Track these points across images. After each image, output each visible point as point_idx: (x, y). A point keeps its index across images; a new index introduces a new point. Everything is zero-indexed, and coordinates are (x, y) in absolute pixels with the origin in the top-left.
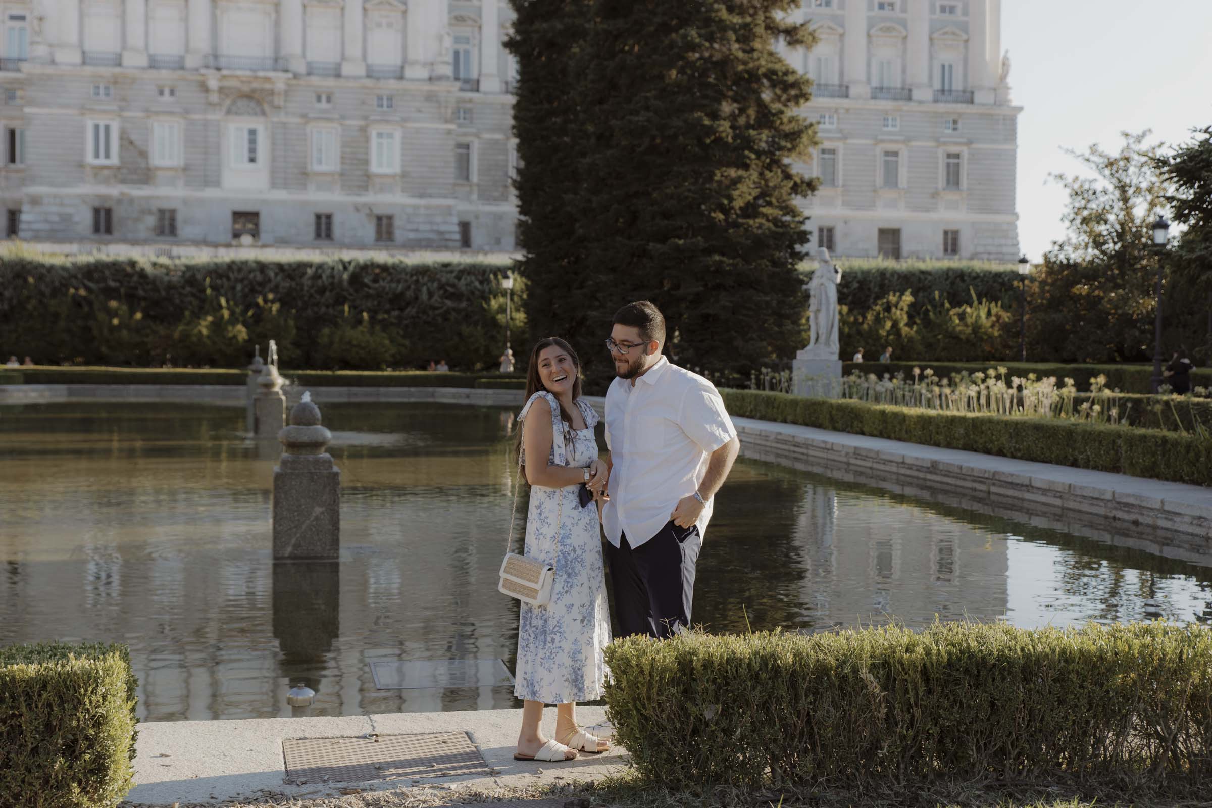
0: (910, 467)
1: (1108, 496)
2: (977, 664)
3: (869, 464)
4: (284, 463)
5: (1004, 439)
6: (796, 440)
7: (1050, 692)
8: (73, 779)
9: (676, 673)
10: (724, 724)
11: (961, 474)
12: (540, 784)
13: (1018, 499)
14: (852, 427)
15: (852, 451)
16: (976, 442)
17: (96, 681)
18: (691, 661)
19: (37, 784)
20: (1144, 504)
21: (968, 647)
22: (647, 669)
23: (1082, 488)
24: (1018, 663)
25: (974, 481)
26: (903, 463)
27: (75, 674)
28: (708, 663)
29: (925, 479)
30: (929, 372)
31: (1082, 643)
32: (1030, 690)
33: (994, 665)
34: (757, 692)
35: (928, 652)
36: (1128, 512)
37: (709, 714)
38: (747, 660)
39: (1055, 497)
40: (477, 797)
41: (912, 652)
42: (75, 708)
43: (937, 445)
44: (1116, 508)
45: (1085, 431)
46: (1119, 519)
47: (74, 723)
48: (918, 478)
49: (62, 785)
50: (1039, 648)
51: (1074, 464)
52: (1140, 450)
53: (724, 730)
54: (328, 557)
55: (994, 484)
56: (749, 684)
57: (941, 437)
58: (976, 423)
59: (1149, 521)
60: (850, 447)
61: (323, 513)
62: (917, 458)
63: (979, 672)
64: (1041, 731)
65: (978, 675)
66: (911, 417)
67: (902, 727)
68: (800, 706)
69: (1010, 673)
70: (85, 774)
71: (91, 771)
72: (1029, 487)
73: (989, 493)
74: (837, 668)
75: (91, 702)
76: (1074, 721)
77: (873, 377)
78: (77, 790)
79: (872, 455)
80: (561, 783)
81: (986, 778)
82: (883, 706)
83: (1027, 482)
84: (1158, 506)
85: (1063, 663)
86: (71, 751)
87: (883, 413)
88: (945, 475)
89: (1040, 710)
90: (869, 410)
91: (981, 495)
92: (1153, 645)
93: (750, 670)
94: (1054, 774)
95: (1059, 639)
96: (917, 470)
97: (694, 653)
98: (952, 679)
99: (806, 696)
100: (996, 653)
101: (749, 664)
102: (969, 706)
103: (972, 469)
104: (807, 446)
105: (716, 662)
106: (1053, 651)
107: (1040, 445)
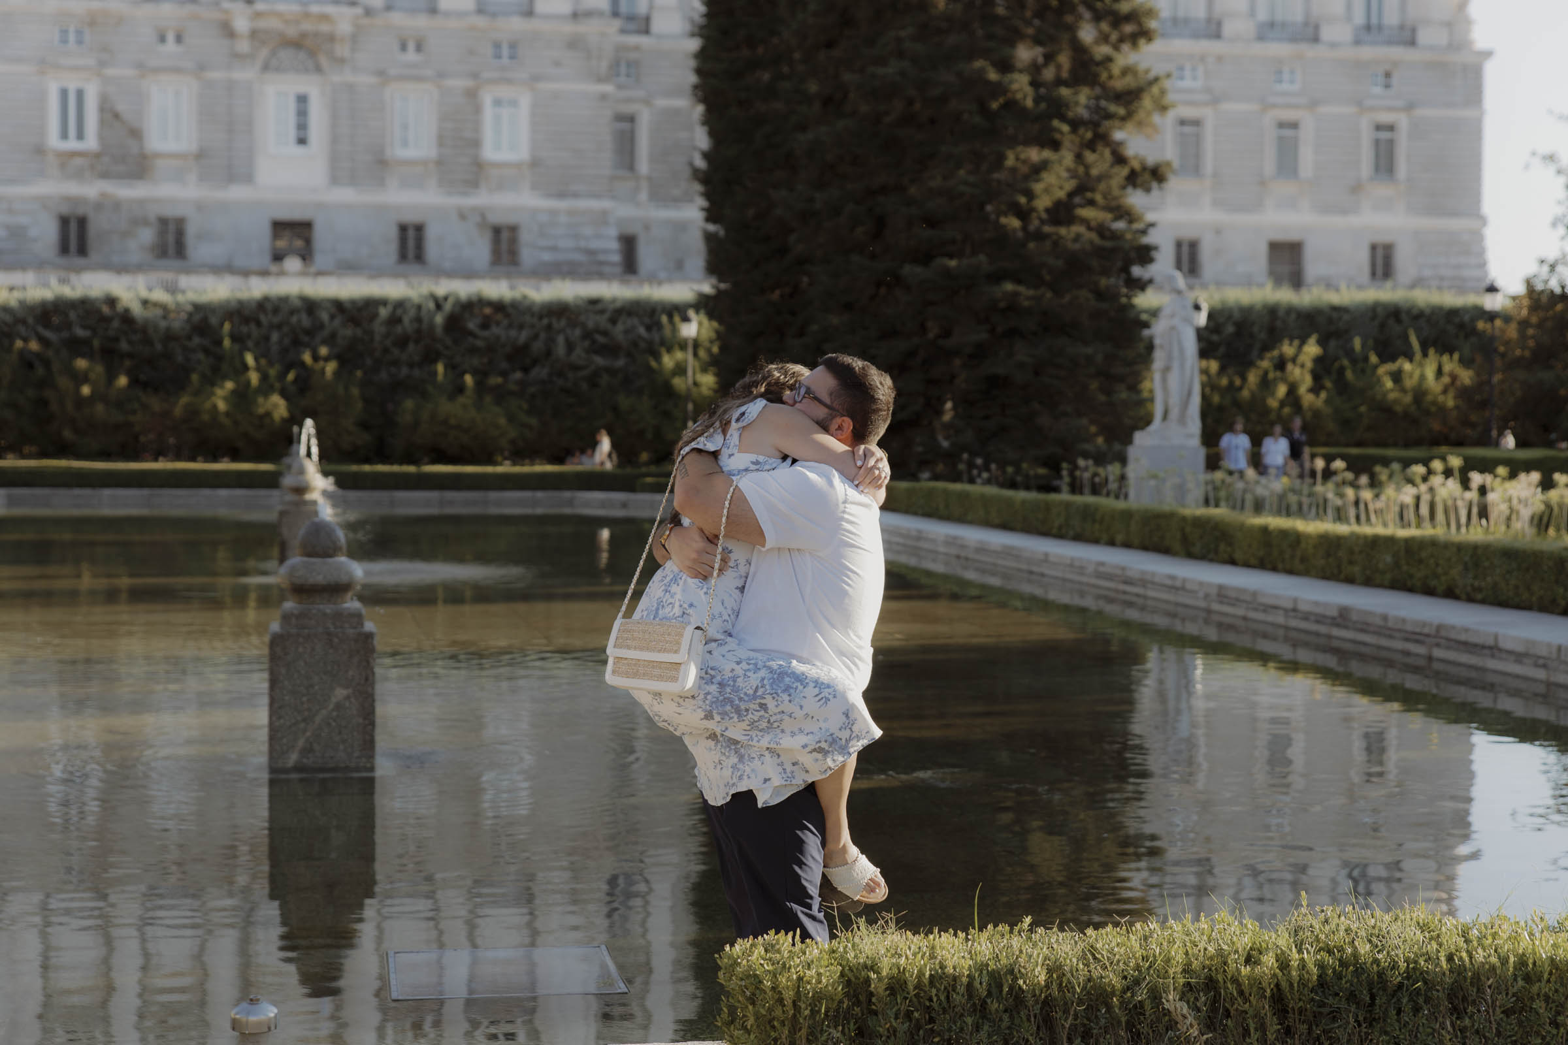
0: (1306, 617)
2: (1371, 985)
3: (1240, 612)
4: (286, 618)
5: (1455, 572)
6: (1129, 573)
7: (1499, 1034)
9: (841, 1002)
11: (1385, 628)
13: (1476, 668)
14: (1216, 552)
15: (1214, 591)
16: (1411, 576)
18: (868, 981)
21: (1355, 955)
22: (789, 995)
24: (1442, 983)
25: (1407, 640)
26: (1295, 610)
28: (896, 985)
29: (1329, 637)
30: (1339, 464)
31: (1555, 946)
32: (1463, 1030)
33: (1400, 986)
34: (983, 1035)
35: (1284, 964)
38: (965, 980)
39: (1536, 665)
41: (1258, 963)
43: (1350, 580)
48: (1317, 634)
50: (1480, 956)
54: (357, 769)
55: (1438, 645)
56: (969, 1020)
57: (1356, 569)
58: (1411, 548)
60: (1211, 584)
61: (348, 698)
62: (1316, 603)
63: (1373, 998)
65: (1372, 1004)
66: (1308, 536)
69: (1428, 1000)
72: (1494, 650)
73: (1430, 658)
74: (1124, 991)
79: (1246, 597)
83: (1491, 642)
85: (1521, 983)
87: (1265, 530)
88: (1362, 631)
90: (1242, 527)
91: (1422, 662)
93: (970, 996)
95: (1515, 938)
96: (1317, 622)
97: (873, 967)
98: (1326, 1010)
100: (1403, 965)
101: (970, 986)
103: (1404, 621)
104: (1144, 582)
105: (912, 981)
106: (1504, 961)
107: (1514, 581)
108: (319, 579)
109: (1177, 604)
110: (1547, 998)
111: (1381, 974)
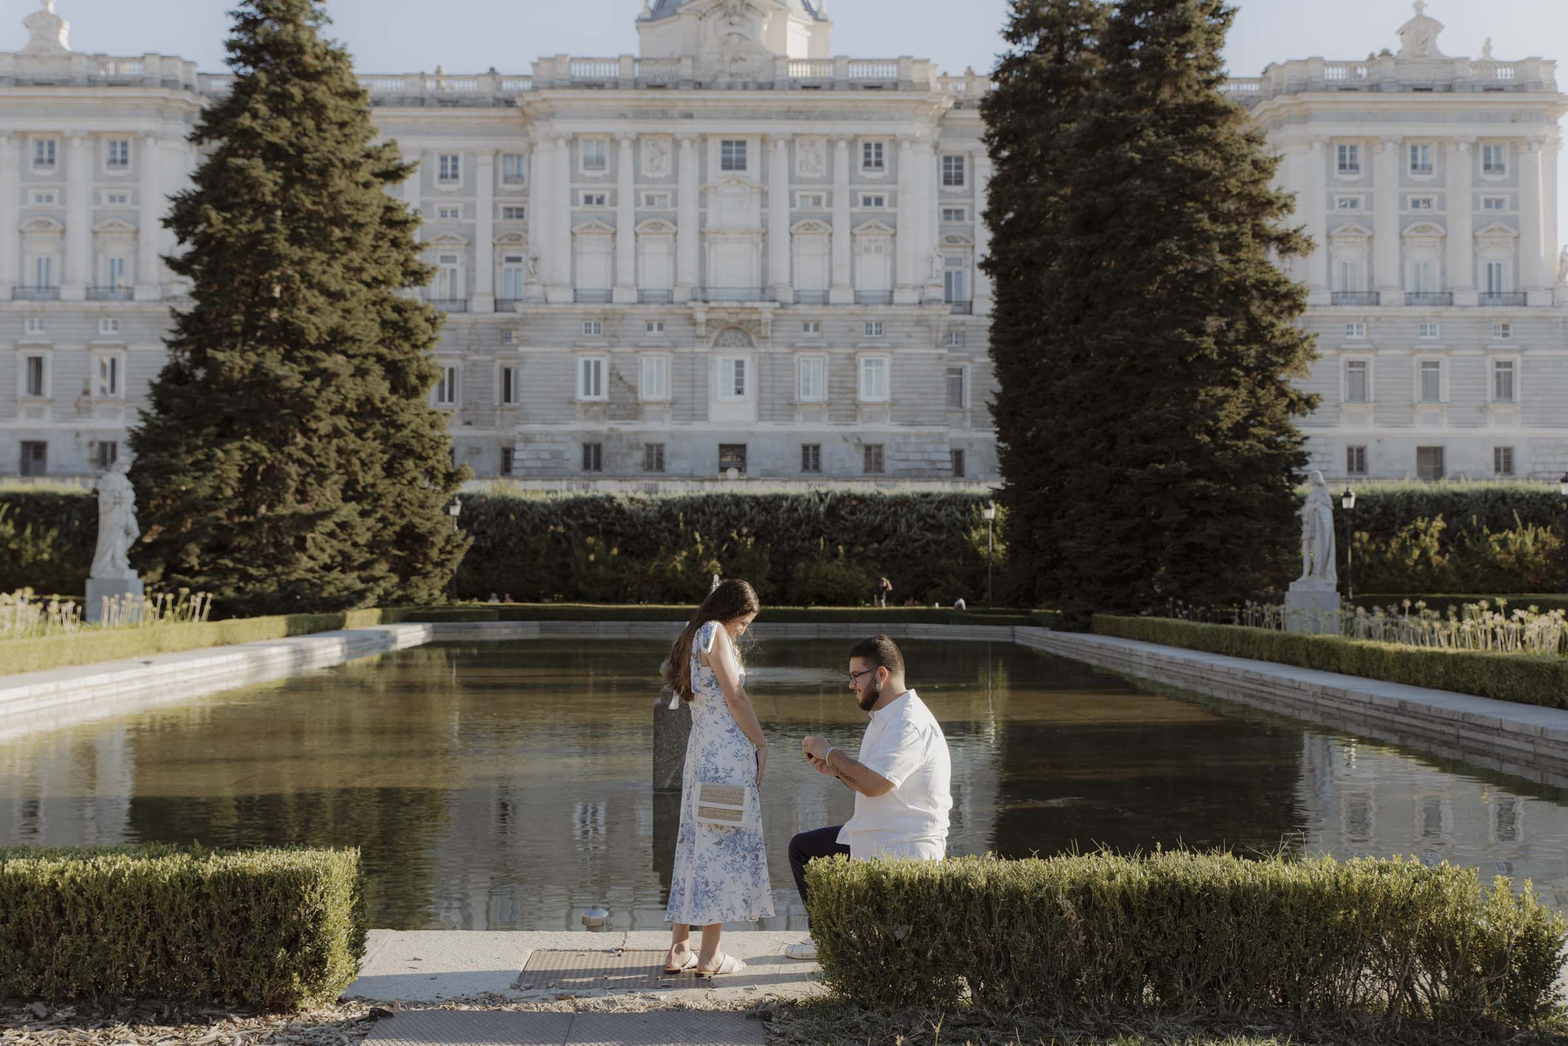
0: (1378, 708)
2: (1181, 894)
3: (1336, 705)
5: (1486, 678)
6: (1265, 678)
7: (1261, 926)
8: (295, 969)
9: (866, 892)
10: (916, 944)
11: (1430, 716)
13: (1486, 743)
14: (1329, 664)
15: (1319, 690)
16: (1457, 681)
17: (316, 880)
18: (882, 881)
19: (264, 972)
21: (1175, 877)
22: (836, 887)
23: (1555, 732)
24: (1225, 895)
25: (1443, 724)
26: (1371, 703)
27: (298, 872)
28: (898, 883)
29: (1393, 722)
30: (1421, 604)
31: (1299, 876)
32: (1238, 923)
33: (1198, 896)
34: (949, 914)
35: (1129, 881)
37: (900, 935)
38: (938, 882)
39: (1527, 741)
40: (680, 1007)
42: (297, 904)
43: (1417, 684)
47: (295, 918)
48: (1385, 720)
49: (285, 975)
50: (1249, 879)
53: (916, 952)
55: (1463, 727)
56: (940, 905)
57: (1421, 676)
58: (1456, 660)
60: (1316, 686)
62: (1385, 698)
63: (1182, 901)
65: (1182, 906)
66: (1389, 653)
67: (1103, 956)
68: (993, 930)
69: (1216, 904)
70: (306, 966)
71: (313, 963)
72: (1499, 731)
73: (1458, 737)
74: (1032, 892)
75: (311, 900)
76: (1290, 958)
77: (1361, 610)
78: (297, 979)
79: (1341, 695)
80: (768, 999)
81: (1196, 1013)
82: (1081, 933)
83: (1497, 725)
85: (1274, 896)
86: (292, 944)
87: (1360, 648)
88: (1414, 717)
89: (1250, 944)
90: (1345, 646)
91: (1453, 739)
92: (1378, 881)
93: (941, 892)
96: (1386, 711)
98: (1154, 908)
99: (1000, 920)
100: (1201, 883)
101: (941, 885)
102: (1174, 938)
103: (1441, 710)
104: (1274, 684)
105: (906, 880)
106: (1264, 883)
107: (1524, 684)
109: (1295, 699)
110: (1292, 907)
111: (1187, 888)
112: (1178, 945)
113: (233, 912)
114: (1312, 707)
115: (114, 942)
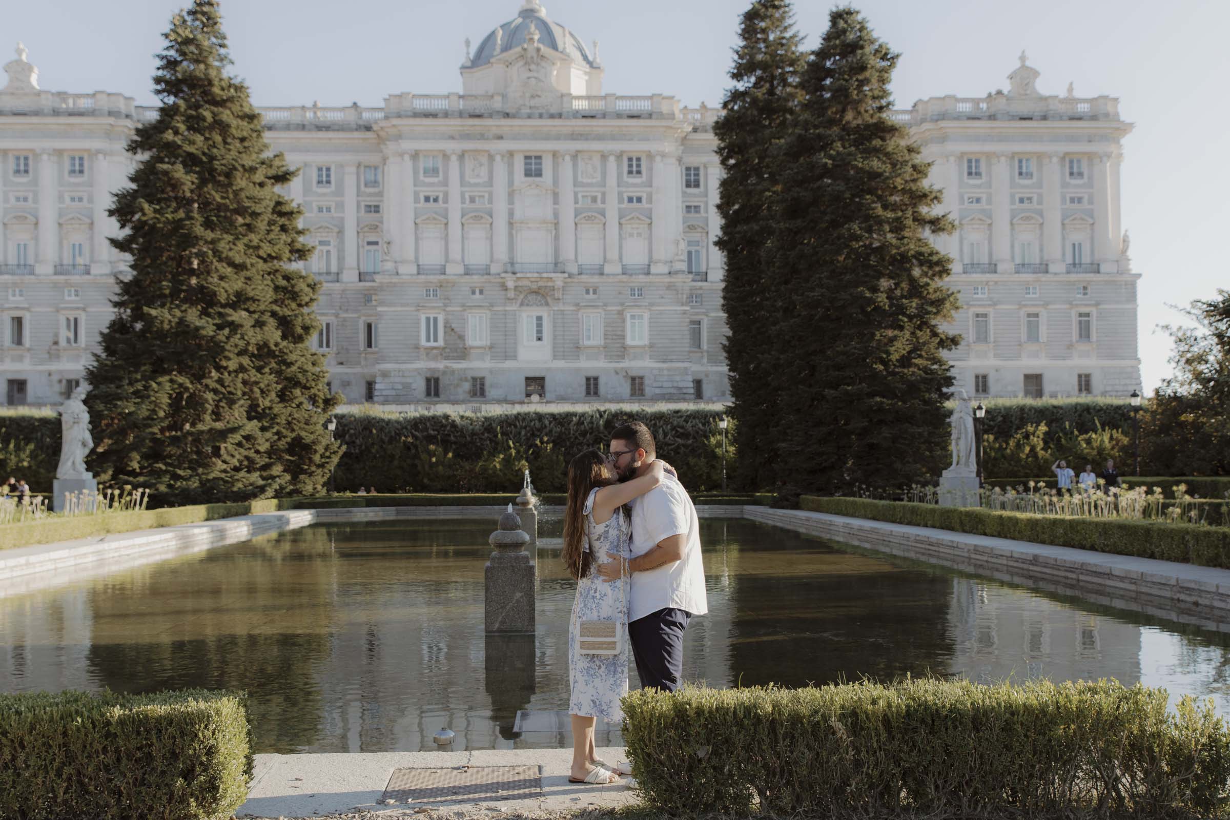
0: (1017, 560)
1: (1173, 582)
2: (932, 715)
3: (985, 558)
4: (493, 560)
5: (1095, 537)
6: (930, 540)
7: (997, 740)
8: (192, 795)
9: (673, 719)
10: (715, 761)
11: (1056, 565)
12: (574, 809)
13: (1100, 584)
14: (977, 529)
15: (972, 548)
16: (1073, 539)
17: (208, 720)
18: (686, 710)
19: (165, 798)
20: (1203, 588)
21: (926, 701)
22: (647, 716)
23: (1152, 576)
24: (968, 715)
25: (1066, 571)
26: (1011, 557)
27: (193, 714)
28: (700, 711)
29: (1028, 570)
30: (1042, 484)
31: (1027, 699)
32: (980, 738)
33: (946, 716)
34: (741, 736)
35: (889, 705)
36: (1190, 595)
37: (701, 754)
38: (732, 709)
39: (1131, 583)
40: (518, 817)
41: (877, 704)
42: (193, 741)
43: (1043, 542)
44: (1180, 592)
45: (1159, 529)
46: (1182, 601)
47: (191, 752)
48: (1023, 569)
49: (183, 800)
50: (987, 702)
51: (1152, 556)
52: (1205, 544)
53: (715, 768)
54: (527, 631)
55: (1082, 573)
56: (734, 729)
57: (1046, 536)
58: (1073, 525)
59: (1207, 602)
60: (970, 545)
61: (522, 597)
62: (1022, 553)
63: (933, 721)
64: (990, 773)
65: (933, 725)
66: (1022, 520)
67: (868, 768)
68: (778, 749)
69: (961, 723)
70: (201, 792)
71: (208, 790)
72: (1109, 575)
73: (1078, 580)
74: (810, 717)
75: (204, 737)
76: (1021, 765)
77: (997, 489)
78: (194, 804)
79: (988, 551)
80: (591, 808)
81: (945, 812)
82: (850, 749)
83: (1108, 571)
84: (1214, 590)
85: (1008, 715)
86: (188, 775)
87: (1001, 517)
88: (1045, 567)
89: (989, 755)
91: (1074, 582)
92: (1091, 701)
93: (735, 718)
94: (1006, 811)
96: (1023, 563)
97: (689, 703)
98: (910, 727)
99: (784, 740)
100: (948, 706)
101: (735, 712)
102: (926, 751)
103: (1065, 561)
104: (938, 544)
105: (706, 709)
106: (999, 704)
107: (1124, 541)
108: (508, 541)
110: (1022, 724)
111: (937, 710)
112: (929, 757)
113: (138, 749)
114: (967, 560)
115: (35, 775)
